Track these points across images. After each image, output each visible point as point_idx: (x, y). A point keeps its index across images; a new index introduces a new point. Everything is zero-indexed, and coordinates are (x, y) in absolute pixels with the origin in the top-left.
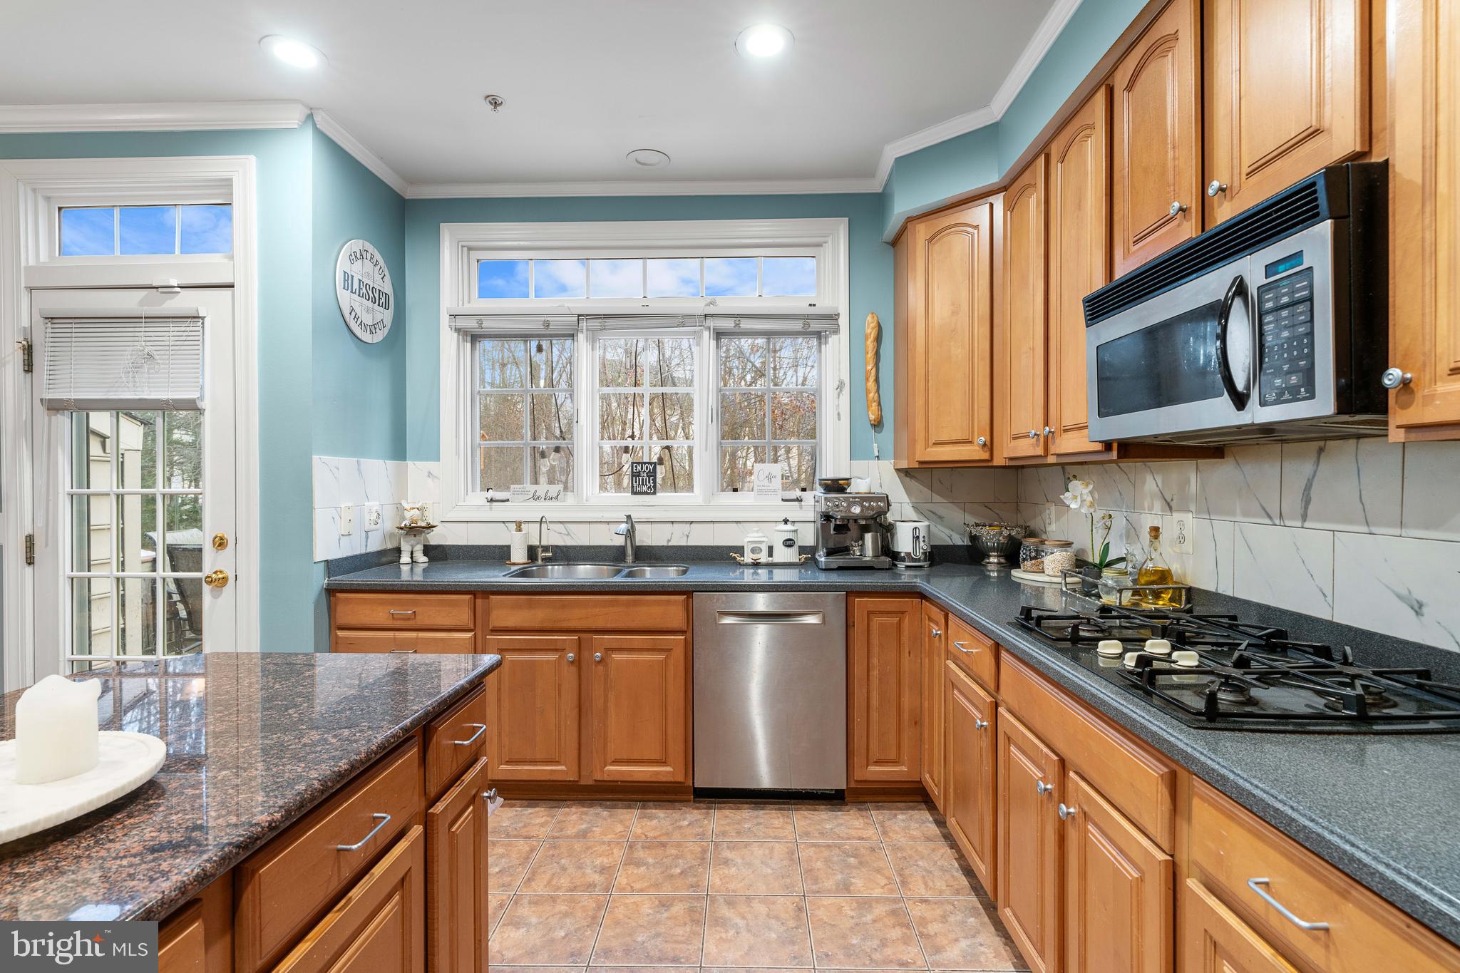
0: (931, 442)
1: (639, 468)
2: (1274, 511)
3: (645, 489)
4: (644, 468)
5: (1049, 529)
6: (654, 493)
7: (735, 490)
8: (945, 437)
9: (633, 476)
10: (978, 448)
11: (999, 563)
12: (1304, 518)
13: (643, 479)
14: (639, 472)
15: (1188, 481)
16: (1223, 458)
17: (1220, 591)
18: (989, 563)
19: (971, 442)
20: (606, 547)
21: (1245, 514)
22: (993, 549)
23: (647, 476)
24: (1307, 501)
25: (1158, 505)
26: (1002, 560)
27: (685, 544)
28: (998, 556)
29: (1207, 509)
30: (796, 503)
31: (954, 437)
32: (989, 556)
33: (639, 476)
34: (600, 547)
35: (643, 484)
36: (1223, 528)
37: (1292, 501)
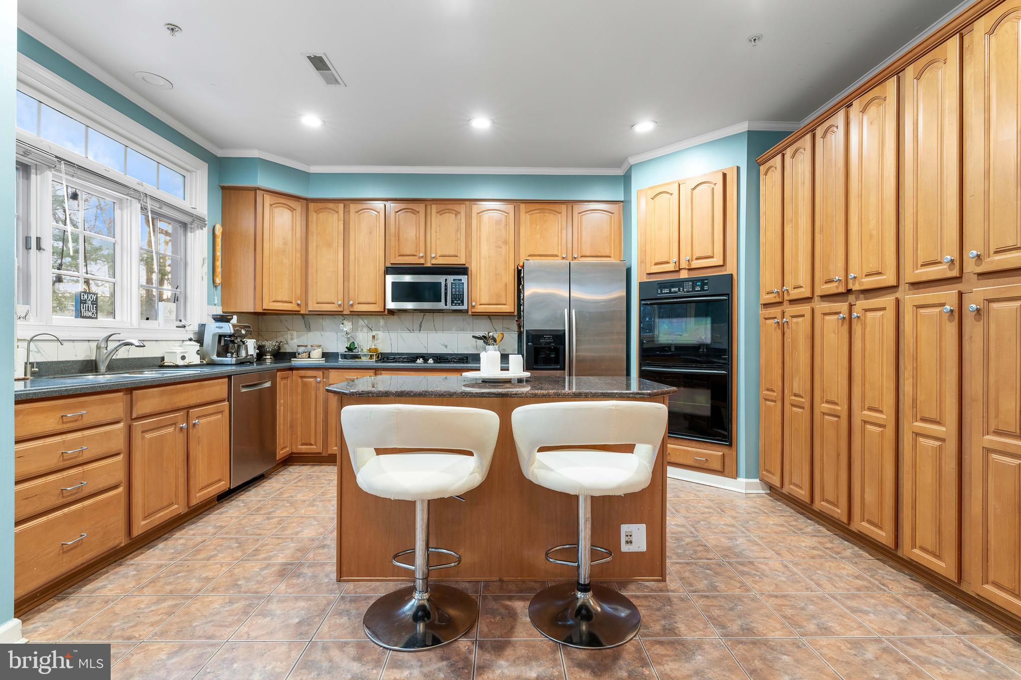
0: (271, 300)
1: (86, 297)
2: (411, 329)
3: (90, 314)
4: (90, 297)
5: (290, 342)
6: (96, 318)
7: (148, 319)
8: (280, 299)
9: (81, 303)
10: (294, 305)
11: (271, 358)
12: (420, 330)
13: (88, 306)
14: (86, 300)
15: (380, 322)
16: (393, 315)
17: (393, 352)
18: (266, 358)
19: (292, 303)
20: (73, 361)
21: (401, 331)
22: (269, 352)
23: (92, 304)
24: (421, 326)
25: (365, 329)
26: (272, 357)
27: (126, 357)
28: (270, 355)
29: (387, 329)
30: (183, 329)
31: (284, 299)
32: (266, 355)
33: (85, 303)
34: (68, 362)
35: (88, 310)
36: (393, 335)
37: (417, 326)
